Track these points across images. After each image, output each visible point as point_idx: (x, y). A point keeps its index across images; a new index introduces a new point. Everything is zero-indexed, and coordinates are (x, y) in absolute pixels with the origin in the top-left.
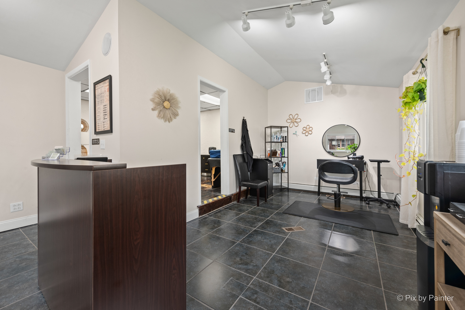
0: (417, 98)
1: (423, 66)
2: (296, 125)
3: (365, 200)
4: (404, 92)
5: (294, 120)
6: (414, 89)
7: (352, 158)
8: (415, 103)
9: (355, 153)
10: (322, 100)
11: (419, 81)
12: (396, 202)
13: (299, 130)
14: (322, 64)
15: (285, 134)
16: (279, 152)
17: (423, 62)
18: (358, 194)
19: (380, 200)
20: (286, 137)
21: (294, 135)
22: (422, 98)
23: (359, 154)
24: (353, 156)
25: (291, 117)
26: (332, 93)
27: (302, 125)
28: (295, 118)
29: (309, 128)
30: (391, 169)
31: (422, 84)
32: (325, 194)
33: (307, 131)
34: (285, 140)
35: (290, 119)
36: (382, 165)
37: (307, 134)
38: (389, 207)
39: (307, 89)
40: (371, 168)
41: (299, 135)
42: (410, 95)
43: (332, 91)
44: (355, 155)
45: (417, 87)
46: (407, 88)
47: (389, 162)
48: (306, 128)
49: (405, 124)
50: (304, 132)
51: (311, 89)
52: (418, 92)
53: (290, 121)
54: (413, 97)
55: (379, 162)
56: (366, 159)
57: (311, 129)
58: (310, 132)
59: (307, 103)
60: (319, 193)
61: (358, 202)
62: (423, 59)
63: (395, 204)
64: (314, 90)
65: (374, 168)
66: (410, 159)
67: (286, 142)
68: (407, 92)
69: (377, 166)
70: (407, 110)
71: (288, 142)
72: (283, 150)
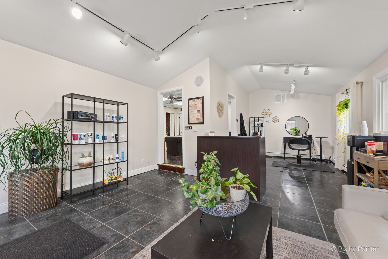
0: (344, 108)
1: (347, 93)
2: (268, 116)
3: (312, 160)
4: (338, 104)
5: (267, 113)
6: (343, 103)
7: (304, 136)
8: (343, 109)
9: (306, 133)
10: (285, 102)
11: (346, 99)
12: (330, 160)
13: (270, 119)
14: (292, 85)
15: (262, 122)
16: (259, 133)
17: (347, 90)
18: (308, 157)
19: (322, 160)
20: (263, 124)
21: (267, 122)
22: (347, 107)
23: (308, 134)
24: (305, 135)
25: (265, 111)
26: (291, 98)
27: (272, 116)
28: (267, 112)
29: (277, 118)
30: (327, 143)
31: (347, 101)
32: (288, 158)
33: (276, 120)
34: (262, 125)
35: (264, 112)
36: (322, 140)
37: (275, 122)
38: (327, 163)
39: (275, 94)
40: (316, 142)
41: (270, 123)
42: (342, 106)
43: (291, 96)
44: (306, 135)
45: (345, 102)
46: (340, 102)
47: (327, 138)
48: (275, 118)
49: (339, 119)
50: (274, 121)
51: (278, 94)
52: (345, 105)
53: (265, 114)
54: (343, 107)
55: (321, 138)
56: (313, 137)
57: (278, 119)
58: (278, 121)
59: (275, 103)
60: (284, 157)
61: (308, 162)
62: (347, 89)
63: (330, 161)
64: (280, 95)
65: (317, 142)
66: (341, 135)
67: (263, 126)
68: (340, 104)
69: (319, 141)
70: (340, 113)
71: (264, 127)
72: (261, 132)
